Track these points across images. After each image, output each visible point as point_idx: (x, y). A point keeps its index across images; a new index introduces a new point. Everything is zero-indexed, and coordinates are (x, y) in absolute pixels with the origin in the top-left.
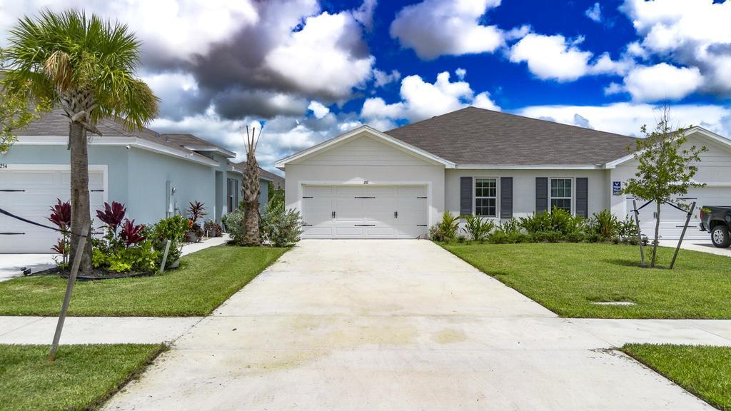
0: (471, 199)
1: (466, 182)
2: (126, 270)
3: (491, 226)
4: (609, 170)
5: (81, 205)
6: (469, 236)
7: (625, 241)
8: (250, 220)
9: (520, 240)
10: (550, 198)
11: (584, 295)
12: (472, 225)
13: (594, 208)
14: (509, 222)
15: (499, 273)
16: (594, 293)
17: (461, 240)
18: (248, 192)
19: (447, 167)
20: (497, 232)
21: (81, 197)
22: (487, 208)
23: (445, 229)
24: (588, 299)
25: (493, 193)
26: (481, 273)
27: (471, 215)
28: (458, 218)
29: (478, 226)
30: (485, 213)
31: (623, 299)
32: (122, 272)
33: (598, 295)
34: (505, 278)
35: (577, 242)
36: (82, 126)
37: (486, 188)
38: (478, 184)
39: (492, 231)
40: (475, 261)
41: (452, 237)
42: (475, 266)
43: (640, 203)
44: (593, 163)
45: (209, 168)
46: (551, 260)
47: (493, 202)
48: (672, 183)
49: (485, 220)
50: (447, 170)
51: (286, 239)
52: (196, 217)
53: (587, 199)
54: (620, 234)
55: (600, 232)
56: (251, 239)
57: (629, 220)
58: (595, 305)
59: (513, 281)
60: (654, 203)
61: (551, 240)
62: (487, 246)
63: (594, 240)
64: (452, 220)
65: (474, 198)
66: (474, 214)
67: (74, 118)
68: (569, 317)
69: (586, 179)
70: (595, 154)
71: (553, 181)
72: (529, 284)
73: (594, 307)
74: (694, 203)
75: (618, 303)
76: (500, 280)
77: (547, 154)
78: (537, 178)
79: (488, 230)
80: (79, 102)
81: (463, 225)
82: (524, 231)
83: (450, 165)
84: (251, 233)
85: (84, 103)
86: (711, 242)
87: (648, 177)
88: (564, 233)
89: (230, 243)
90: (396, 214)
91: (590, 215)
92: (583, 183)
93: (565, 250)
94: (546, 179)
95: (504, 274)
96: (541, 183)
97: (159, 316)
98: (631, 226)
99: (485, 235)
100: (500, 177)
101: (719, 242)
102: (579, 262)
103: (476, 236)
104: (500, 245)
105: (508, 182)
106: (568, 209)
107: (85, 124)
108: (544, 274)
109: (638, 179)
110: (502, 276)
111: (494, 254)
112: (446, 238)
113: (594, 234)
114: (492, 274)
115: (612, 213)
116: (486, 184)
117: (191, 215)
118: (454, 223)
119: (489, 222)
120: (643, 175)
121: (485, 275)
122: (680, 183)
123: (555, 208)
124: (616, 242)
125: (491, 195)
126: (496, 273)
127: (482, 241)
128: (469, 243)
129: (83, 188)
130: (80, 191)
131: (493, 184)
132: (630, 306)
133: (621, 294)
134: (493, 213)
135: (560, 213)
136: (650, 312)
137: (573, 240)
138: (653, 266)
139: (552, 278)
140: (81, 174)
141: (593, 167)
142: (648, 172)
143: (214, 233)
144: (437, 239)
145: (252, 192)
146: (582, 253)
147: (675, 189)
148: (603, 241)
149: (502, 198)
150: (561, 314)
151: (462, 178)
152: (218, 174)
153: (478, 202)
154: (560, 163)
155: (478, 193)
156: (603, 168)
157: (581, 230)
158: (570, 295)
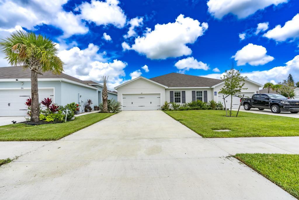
0: (173, 97)
1: (171, 93)
2: (52, 121)
3: (179, 105)
4: (213, 88)
5: (35, 99)
6: (172, 108)
7: (219, 109)
8: (104, 105)
9: (187, 109)
10: (196, 97)
11: (211, 127)
12: (173, 105)
13: (209, 99)
14: (184, 104)
15: (180, 120)
16: (214, 127)
17: (170, 110)
18: (104, 96)
19: (166, 88)
20: (181, 107)
21: (35, 96)
22: (178, 100)
23: (165, 106)
24: (212, 129)
25: (180, 96)
26: (174, 120)
27: (173, 103)
28: (169, 103)
29: (175, 105)
30: (177, 102)
31: (225, 129)
32: (50, 122)
33: (216, 127)
34: (182, 121)
35: (205, 109)
36: (35, 72)
37: (177, 94)
38: (175, 93)
39: (180, 107)
40: (173, 116)
41: (167, 109)
42: (173, 118)
43: (225, 96)
44: (208, 86)
45: (96, 90)
46: (197, 115)
47: (180, 98)
48: (236, 89)
49: (177, 104)
50: (166, 89)
51: (115, 110)
52: (89, 104)
53: (207, 97)
54: (217, 107)
55: (211, 107)
56: (105, 110)
57: (220, 103)
58: (216, 132)
59: (184, 123)
60: (230, 95)
61: (197, 109)
62: (178, 111)
63: (209, 109)
64: (167, 104)
65: (174, 97)
66: (174, 102)
67: (32, 69)
68: (207, 138)
69: (207, 91)
70: (209, 84)
71: (197, 92)
72: (190, 124)
73: (216, 133)
74: (244, 95)
75: (224, 131)
76: (180, 122)
77: (195, 84)
78: (192, 91)
79: (178, 107)
80: (34, 63)
81: (171, 105)
82: (189, 107)
83: (167, 87)
84: (105, 109)
85: (36, 64)
86: (244, 109)
87: (228, 87)
88: (201, 107)
89: (100, 112)
90: (151, 103)
91: (208, 102)
92: (206, 92)
93: (202, 112)
94: (195, 91)
95: (182, 120)
96: (193, 92)
97: (37, 141)
98: (220, 105)
99: (177, 108)
100: (181, 91)
101: (247, 109)
102: (207, 116)
103: (175, 109)
104: (182, 111)
105: (184, 93)
106: (202, 100)
107: (36, 71)
108: (195, 120)
109: (224, 88)
110: (181, 121)
111: (179, 114)
112: (165, 109)
113: (209, 107)
114: (178, 120)
115: (214, 101)
116: (177, 93)
117: (88, 104)
118: (168, 105)
119: (178, 104)
120: (226, 87)
121: (176, 121)
122: (238, 89)
123: (198, 100)
124: (216, 109)
125: (179, 96)
126: (179, 120)
127: (177, 110)
128: (172, 111)
129: (35, 93)
130: (34, 94)
131: (180, 93)
132: (229, 132)
133: (224, 127)
134: (180, 102)
135: (199, 101)
136: (238, 134)
137: (203, 109)
138: (230, 116)
139: (198, 121)
140: (34, 88)
141: (208, 87)
142: (228, 85)
143: (97, 109)
144: (163, 110)
145: (105, 96)
146: (207, 113)
147: (237, 91)
148: (212, 109)
149: (182, 97)
150: (203, 136)
151: (170, 92)
152: (99, 92)
153: (175, 99)
154: (199, 87)
155: (175, 96)
156: (211, 88)
157: (206, 106)
158: (205, 128)
